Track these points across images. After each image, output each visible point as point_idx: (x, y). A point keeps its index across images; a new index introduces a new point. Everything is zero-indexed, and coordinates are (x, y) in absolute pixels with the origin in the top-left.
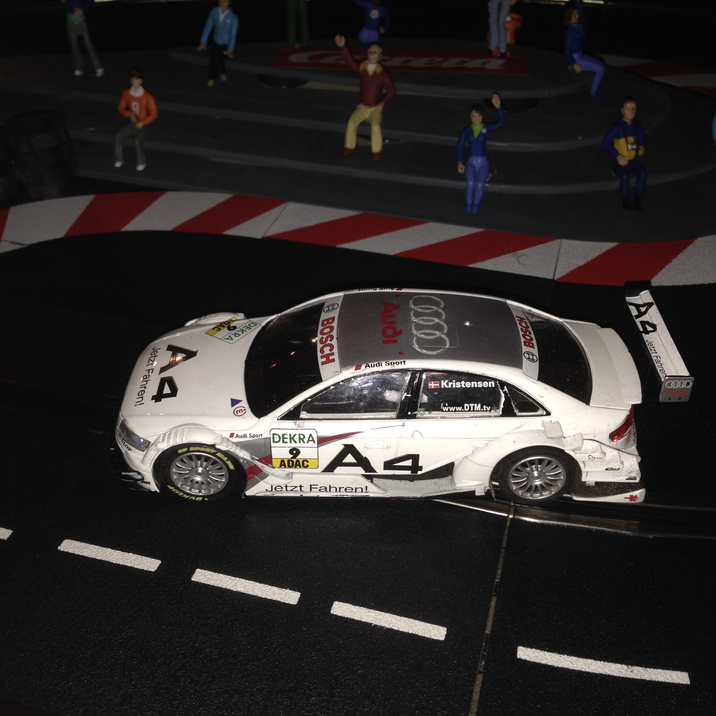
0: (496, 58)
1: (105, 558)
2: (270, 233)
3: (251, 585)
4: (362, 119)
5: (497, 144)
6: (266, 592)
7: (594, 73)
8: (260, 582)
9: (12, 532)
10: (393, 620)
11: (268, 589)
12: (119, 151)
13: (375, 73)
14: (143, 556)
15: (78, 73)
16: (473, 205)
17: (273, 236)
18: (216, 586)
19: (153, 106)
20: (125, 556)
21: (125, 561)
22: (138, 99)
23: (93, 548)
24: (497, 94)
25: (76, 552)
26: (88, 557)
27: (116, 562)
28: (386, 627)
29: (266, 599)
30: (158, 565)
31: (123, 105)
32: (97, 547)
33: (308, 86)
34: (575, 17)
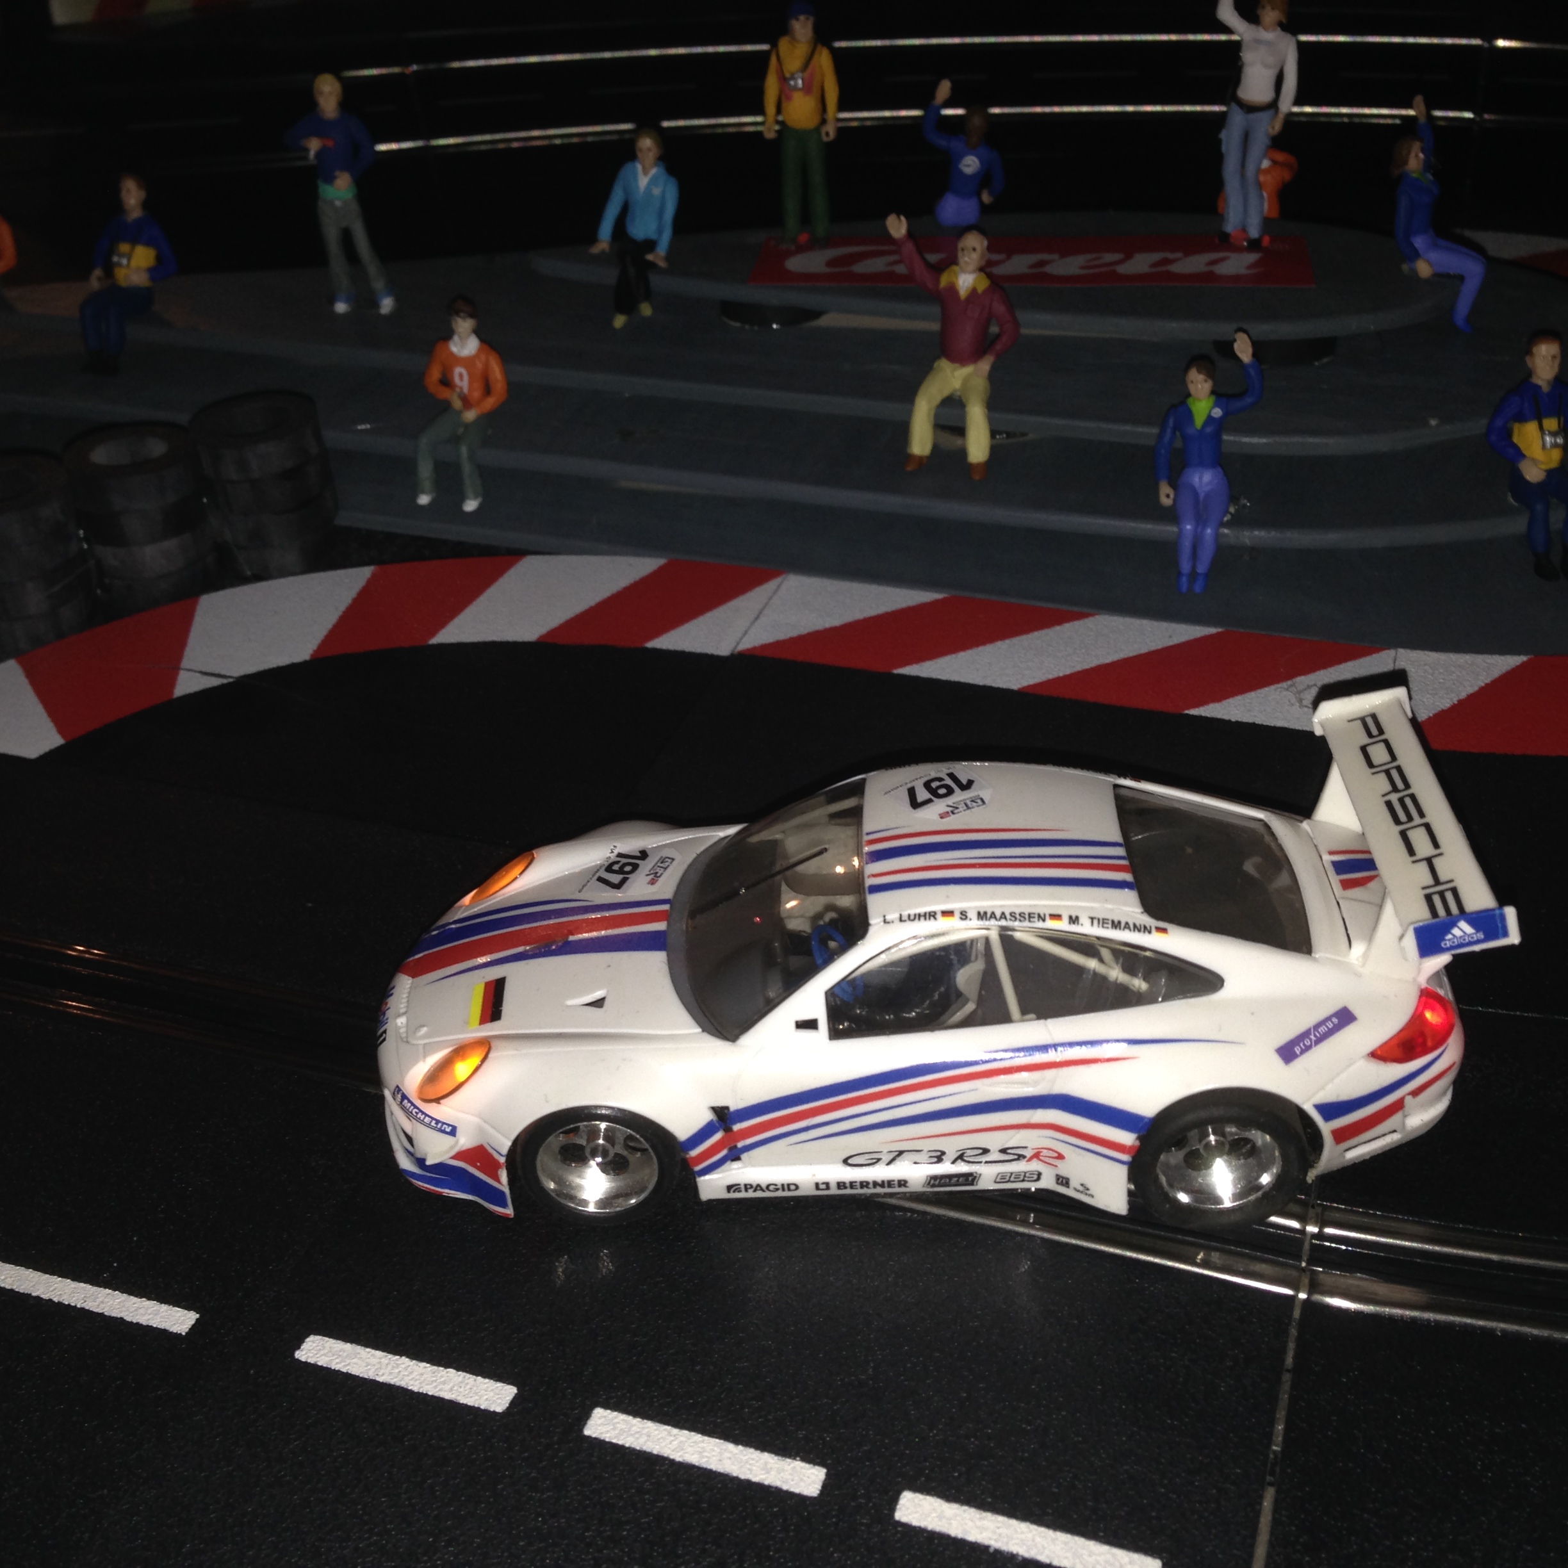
0: (1239, 249)
1: (395, 1380)
2: (746, 644)
3: (716, 1449)
4: (946, 393)
5: (1246, 440)
6: (748, 1466)
7: (1461, 278)
8: (736, 1441)
9: (198, 1316)
10: (1038, 1539)
11: (753, 1459)
12: (425, 470)
13: (974, 291)
14: (477, 1375)
15: (341, 307)
16: (1193, 575)
17: (755, 648)
18: (638, 1448)
19: (497, 372)
20: (439, 1375)
21: (439, 1387)
22: (468, 362)
23: (369, 1356)
24: (1245, 331)
25: (334, 1363)
26: (358, 1376)
27: (420, 1388)
28: (1022, 1556)
29: (748, 1483)
30: (509, 1398)
31: (435, 374)
32: (379, 1353)
33: (824, 321)
34: (1417, 156)
